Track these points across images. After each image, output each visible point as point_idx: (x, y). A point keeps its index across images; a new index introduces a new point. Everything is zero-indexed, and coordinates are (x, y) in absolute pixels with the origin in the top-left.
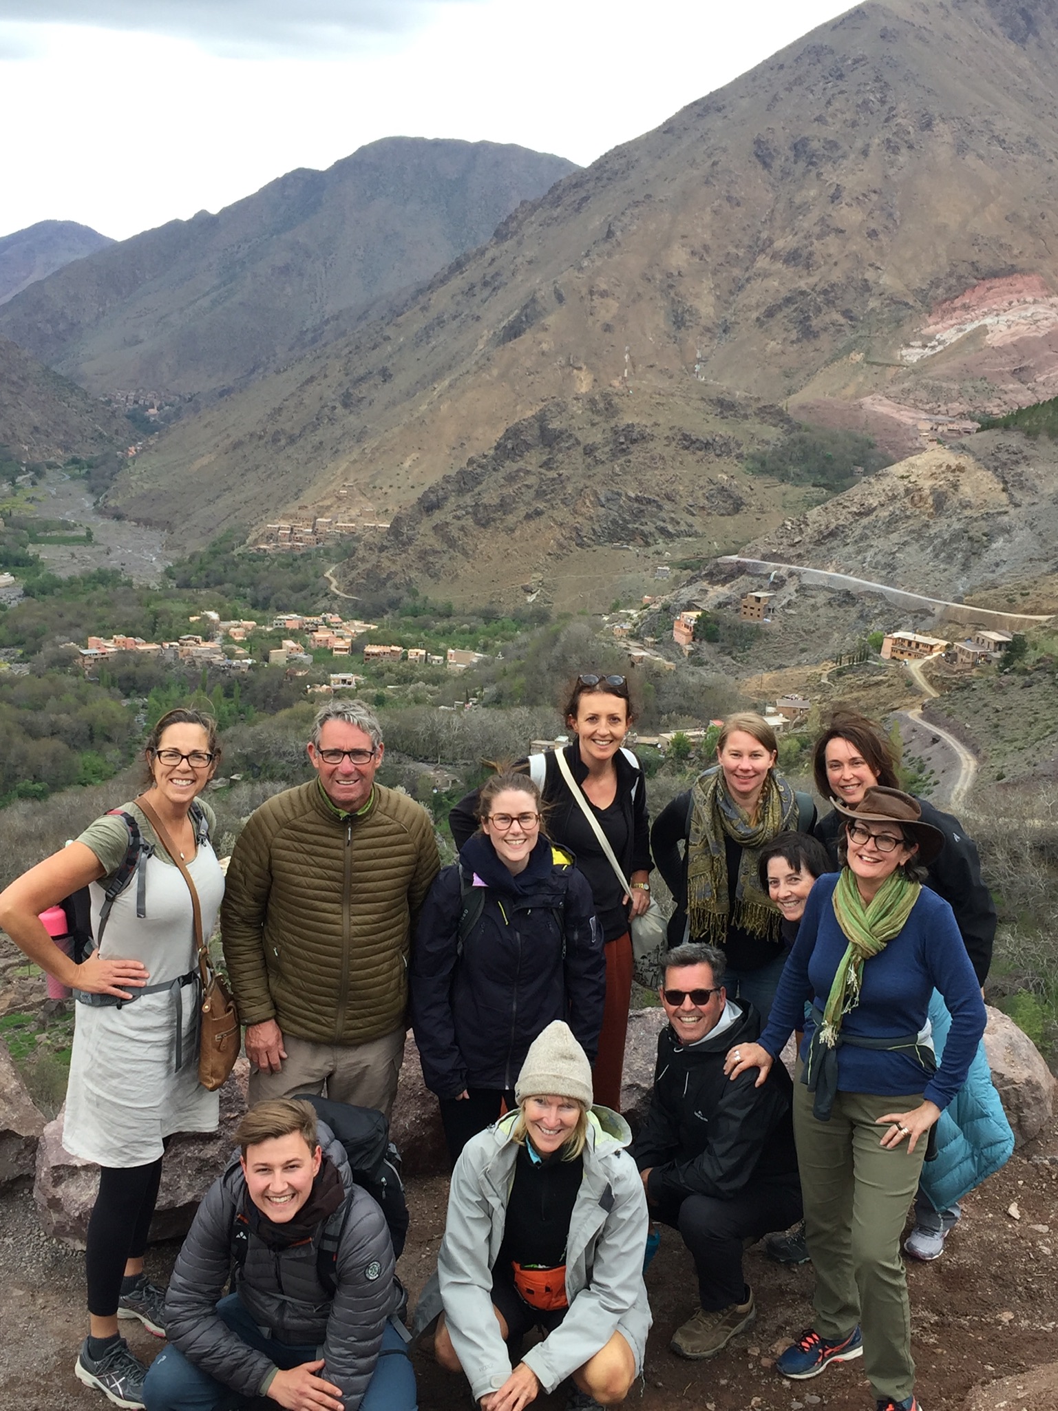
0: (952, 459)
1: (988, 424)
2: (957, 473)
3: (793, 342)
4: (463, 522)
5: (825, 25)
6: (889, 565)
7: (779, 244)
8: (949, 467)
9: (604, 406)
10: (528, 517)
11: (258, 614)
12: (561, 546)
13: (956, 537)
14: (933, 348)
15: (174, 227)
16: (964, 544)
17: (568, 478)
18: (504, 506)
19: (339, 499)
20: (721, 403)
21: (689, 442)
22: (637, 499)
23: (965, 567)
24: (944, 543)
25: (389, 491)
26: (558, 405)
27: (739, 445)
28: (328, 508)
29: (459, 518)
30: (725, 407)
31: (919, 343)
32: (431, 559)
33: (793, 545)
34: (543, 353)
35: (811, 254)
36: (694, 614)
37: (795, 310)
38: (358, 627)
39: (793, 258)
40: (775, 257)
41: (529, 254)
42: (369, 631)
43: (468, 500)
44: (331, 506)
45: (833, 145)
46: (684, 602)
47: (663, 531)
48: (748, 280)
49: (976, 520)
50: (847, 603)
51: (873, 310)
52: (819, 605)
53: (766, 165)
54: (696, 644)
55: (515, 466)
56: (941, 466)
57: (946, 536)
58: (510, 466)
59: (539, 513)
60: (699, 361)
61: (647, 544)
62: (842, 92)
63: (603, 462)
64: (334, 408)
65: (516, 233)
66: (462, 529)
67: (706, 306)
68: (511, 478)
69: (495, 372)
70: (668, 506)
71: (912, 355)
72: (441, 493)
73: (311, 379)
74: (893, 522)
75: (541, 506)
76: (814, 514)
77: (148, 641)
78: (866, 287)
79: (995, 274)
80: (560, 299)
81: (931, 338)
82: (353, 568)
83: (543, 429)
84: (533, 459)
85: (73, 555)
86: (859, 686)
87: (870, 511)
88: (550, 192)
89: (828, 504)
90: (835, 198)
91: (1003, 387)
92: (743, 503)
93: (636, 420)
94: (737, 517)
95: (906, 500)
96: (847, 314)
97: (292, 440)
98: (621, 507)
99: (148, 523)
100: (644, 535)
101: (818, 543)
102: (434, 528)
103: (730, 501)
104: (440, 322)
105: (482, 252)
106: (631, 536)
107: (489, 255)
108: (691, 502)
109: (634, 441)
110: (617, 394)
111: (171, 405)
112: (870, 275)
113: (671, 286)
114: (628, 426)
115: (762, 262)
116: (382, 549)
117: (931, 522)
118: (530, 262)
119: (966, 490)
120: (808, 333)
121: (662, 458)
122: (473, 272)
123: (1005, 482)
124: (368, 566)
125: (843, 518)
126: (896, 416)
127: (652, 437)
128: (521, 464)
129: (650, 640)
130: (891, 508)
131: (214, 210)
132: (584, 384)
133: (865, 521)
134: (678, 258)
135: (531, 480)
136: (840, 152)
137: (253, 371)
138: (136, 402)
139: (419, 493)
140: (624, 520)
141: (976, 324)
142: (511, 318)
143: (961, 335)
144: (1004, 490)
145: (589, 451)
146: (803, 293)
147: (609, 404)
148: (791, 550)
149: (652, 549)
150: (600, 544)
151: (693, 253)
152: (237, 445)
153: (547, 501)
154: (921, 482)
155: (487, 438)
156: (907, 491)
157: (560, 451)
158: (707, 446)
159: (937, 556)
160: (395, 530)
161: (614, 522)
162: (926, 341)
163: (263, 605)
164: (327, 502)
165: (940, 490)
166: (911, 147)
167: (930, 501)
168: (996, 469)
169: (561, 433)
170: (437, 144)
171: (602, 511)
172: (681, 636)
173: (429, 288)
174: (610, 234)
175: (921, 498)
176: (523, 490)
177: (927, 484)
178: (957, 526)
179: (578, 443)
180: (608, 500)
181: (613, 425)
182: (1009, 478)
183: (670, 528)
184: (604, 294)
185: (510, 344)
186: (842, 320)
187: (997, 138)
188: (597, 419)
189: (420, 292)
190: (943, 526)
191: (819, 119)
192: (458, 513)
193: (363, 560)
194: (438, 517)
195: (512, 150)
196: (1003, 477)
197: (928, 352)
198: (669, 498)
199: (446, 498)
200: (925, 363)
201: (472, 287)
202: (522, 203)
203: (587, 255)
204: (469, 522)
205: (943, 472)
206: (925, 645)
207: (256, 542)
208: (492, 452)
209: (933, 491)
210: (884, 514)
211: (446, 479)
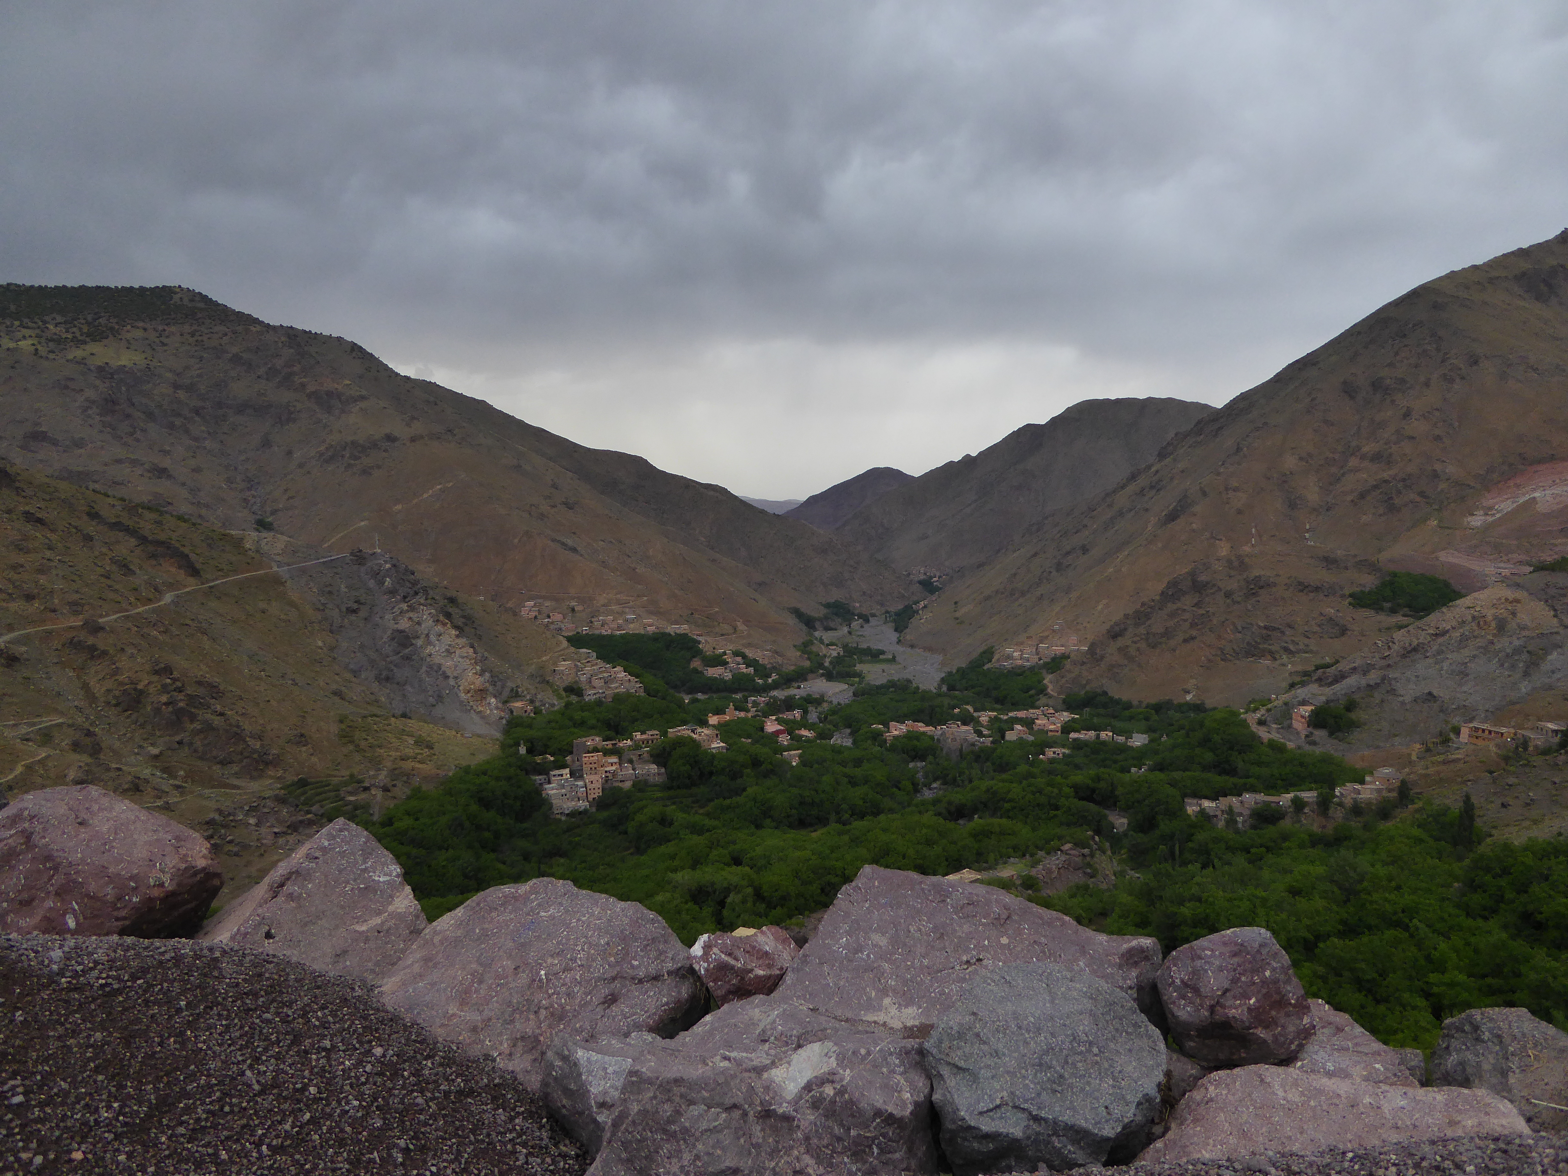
0: (1509, 594)
1: (1541, 568)
2: (1515, 604)
3: (1381, 515)
4: (1138, 645)
5: (1390, 304)
6: (1462, 672)
7: (1365, 449)
8: (1507, 600)
9: (1239, 564)
10: (1185, 641)
11: (998, 706)
12: (1209, 661)
13: (1517, 651)
14: (1493, 515)
15: (951, 464)
16: (1525, 656)
17: (1214, 614)
18: (1167, 634)
19: (1054, 631)
20: (1326, 559)
21: (1303, 587)
22: (1266, 628)
23: (1526, 674)
24: (1507, 655)
25: (1088, 625)
26: (1204, 564)
27: (1342, 588)
28: (1047, 637)
29: (1135, 643)
30: (1329, 562)
31: (1482, 512)
32: (1116, 670)
33: (1384, 658)
34: (1194, 531)
35: (1391, 455)
36: (1310, 708)
37: (1381, 493)
38: (1066, 716)
39: (1376, 457)
40: (1363, 457)
41: (1181, 466)
42: (1073, 718)
43: (1142, 630)
44: (1048, 636)
45: (1403, 381)
46: (1300, 699)
47: (1286, 649)
48: (1343, 475)
49: (1533, 638)
50: (1429, 701)
51: (1442, 491)
52: (1407, 701)
53: (1352, 398)
54: (1310, 729)
55: (1175, 607)
56: (1500, 599)
57: (1508, 651)
58: (1171, 607)
59: (1193, 638)
60: (1308, 531)
61: (1275, 659)
62: (1406, 346)
63: (1238, 603)
64: (1051, 572)
65: (1172, 453)
66: (1138, 649)
67: (1312, 494)
68: (1172, 615)
69: (1160, 545)
70: (1288, 632)
71: (1477, 521)
72: (1122, 626)
73: (1035, 555)
74: (1463, 641)
75: (1194, 633)
76: (1398, 635)
77: (927, 725)
78: (1435, 475)
79: (1540, 462)
80: (1204, 494)
81: (1491, 508)
82: (1063, 677)
83: (1194, 581)
84: (1187, 601)
85: (883, 671)
86: (1439, 762)
87: (1445, 633)
88: (1195, 426)
89: (1410, 628)
90: (1407, 415)
91: (1552, 541)
92: (1347, 629)
93: (1263, 573)
94: (1343, 639)
95: (1473, 624)
96: (1422, 494)
97: (1023, 594)
98: (1253, 633)
99: (930, 649)
100: (1271, 653)
101: (1404, 656)
102: (1118, 649)
103: (1337, 628)
104: (1121, 514)
105: (1149, 467)
106: (1262, 654)
107: (1154, 469)
108: (1306, 628)
109: (1261, 587)
110: (1247, 555)
111: (947, 575)
112: (1438, 467)
113: (1285, 482)
114: (1256, 577)
115: (1353, 462)
116: (1083, 663)
117: (1495, 641)
118: (1182, 472)
119: (1523, 617)
120: (1392, 509)
121: (1283, 599)
122: (1142, 481)
123: (1555, 610)
124: (1073, 675)
125: (1423, 637)
126: (1467, 565)
127: (1275, 585)
128: (1179, 605)
129: (1274, 726)
130: (1461, 631)
131: (974, 454)
132: (1224, 550)
133: (1440, 640)
134: (1290, 462)
135: (1186, 616)
136: (1408, 385)
137: (999, 551)
138: (925, 574)
139: (1107, 626)
140: (1256, 642)
141: (1527, 497)
142: (1171, 508)
143: (1515, 505)
144: (1555, 616)
145: (1228, 595)
146: (1386, 481)
147: (1242, 563)
148: (1383, 661)
149: (1278, 662)
150: (1238, 659)
151: (1301, 459)
152: (988, 598)
153: (1198, 630)
154: (1484, 612)
155: (1155, 588)
156: (1474, 618)
157: (1207, 595)
158: (1317, 589)
159: (1502, 665)
160: (1092, 650)
161: (1248, 643)
162: (1487, 511)
163: (1003, 702)
164: (1046, 634)
165: (1501, 616)
166: (1463, 378)
167: (1493, 624)
168: (1547, 601)
169: (1208, 583)
170: (1118, 401)
171: (1239, 636)
172: (1299, 725)
173: (1114, 492)
174: (1239, 450)
175: (1485, 622)
176: (1181, 623)
177: (1490, 614)
178: (1517, 643)
179: (1220, 589)
180: (1243, 628)
181: (1245, 577)
182: (1558, 607)
183: (1291, 647)
184: (1236, 490)
185: (1169, 526)
186: (1418, 499)
187: (1532, 367)
188: (1232, 573)
189: (1107, 495)
190: (1504, 644)
191: (1391, 365)
192: (1135, 639)
193: (1069, 671)
194: (1120, 642)
195: (1170, 400)
196: (1553, 606)
197: (1490, 519)
198: (1290, 626)
199: (1125, 629)
200: (1487, 528)
201: (1143, 489)
202: (1176, 434)
203: (1223, 464)
204: (1143, 645)
205: (1503, 603)
206: (1497, 733)
207: (998, 660)
208: (1158, 598)
209: (1496, 618)
210: (1456, 634)
211: (1126, 616)
